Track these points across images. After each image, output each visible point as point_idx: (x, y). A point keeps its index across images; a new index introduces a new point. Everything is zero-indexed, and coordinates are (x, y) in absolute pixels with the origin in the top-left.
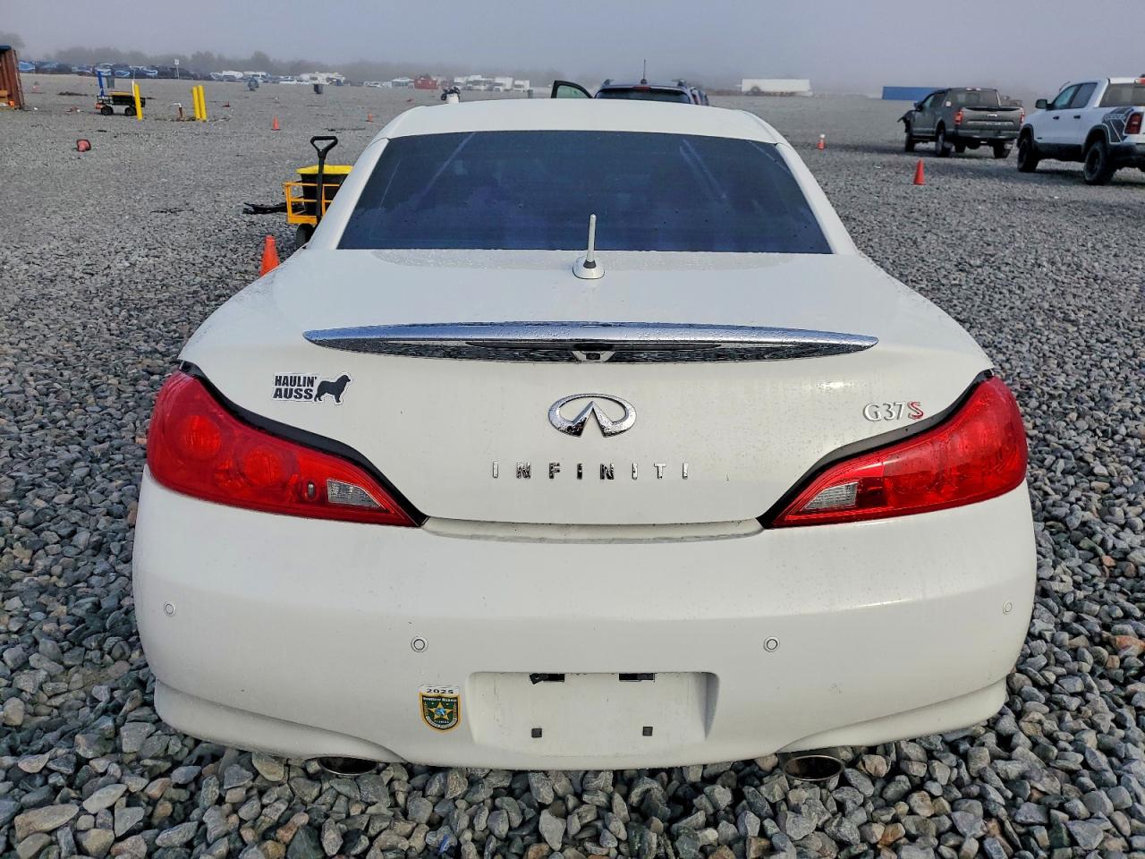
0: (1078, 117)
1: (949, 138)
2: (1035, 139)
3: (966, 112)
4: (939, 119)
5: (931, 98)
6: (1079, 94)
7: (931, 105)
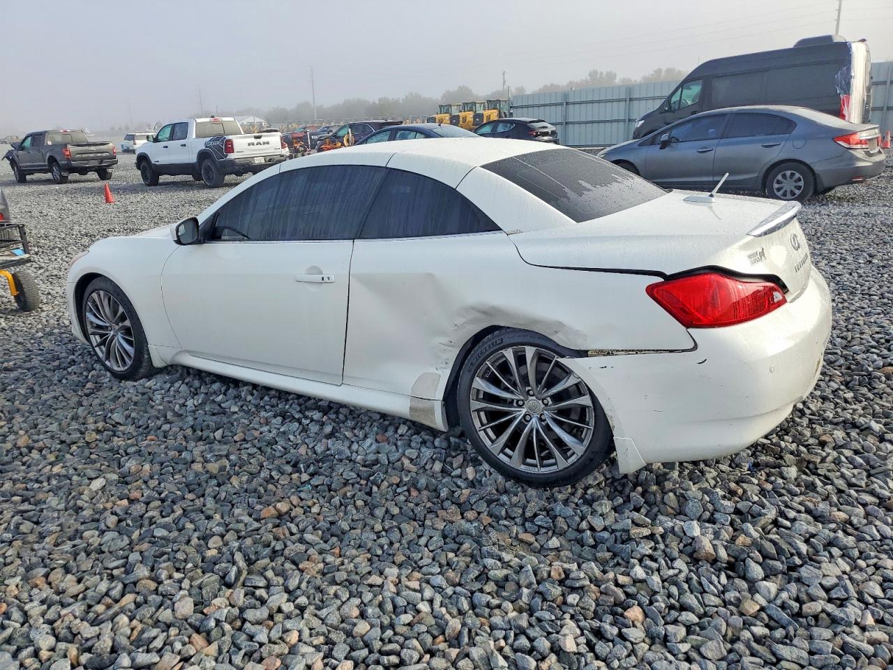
0: (185, 145)
1: (61, 168)
2: (153, 162)
3: (71, 148)
4: (48, 155)
5: (30, 139)
6: (178, 131)
7: (32, 144)
